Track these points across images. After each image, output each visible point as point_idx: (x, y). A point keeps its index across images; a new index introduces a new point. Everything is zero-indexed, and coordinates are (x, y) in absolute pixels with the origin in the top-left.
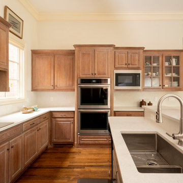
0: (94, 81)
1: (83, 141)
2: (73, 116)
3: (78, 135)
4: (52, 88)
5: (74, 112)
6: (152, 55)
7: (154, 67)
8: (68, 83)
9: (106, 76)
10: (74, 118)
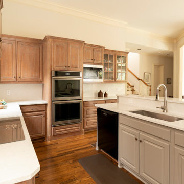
0: (68, 74)
1: (57, 132)
2: (44, 109)
3: (51, 127)
4: (15, 80)
5: (46, 104)
6: (109, 53)
7: (110, 64)
8: (33, 75)
9: (78, 69)
10: (45, 111)
